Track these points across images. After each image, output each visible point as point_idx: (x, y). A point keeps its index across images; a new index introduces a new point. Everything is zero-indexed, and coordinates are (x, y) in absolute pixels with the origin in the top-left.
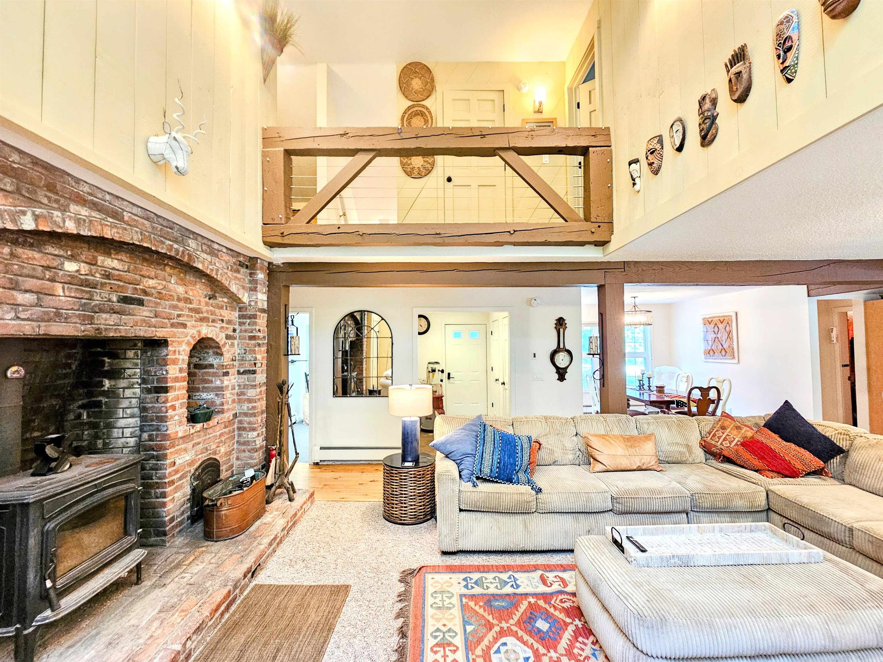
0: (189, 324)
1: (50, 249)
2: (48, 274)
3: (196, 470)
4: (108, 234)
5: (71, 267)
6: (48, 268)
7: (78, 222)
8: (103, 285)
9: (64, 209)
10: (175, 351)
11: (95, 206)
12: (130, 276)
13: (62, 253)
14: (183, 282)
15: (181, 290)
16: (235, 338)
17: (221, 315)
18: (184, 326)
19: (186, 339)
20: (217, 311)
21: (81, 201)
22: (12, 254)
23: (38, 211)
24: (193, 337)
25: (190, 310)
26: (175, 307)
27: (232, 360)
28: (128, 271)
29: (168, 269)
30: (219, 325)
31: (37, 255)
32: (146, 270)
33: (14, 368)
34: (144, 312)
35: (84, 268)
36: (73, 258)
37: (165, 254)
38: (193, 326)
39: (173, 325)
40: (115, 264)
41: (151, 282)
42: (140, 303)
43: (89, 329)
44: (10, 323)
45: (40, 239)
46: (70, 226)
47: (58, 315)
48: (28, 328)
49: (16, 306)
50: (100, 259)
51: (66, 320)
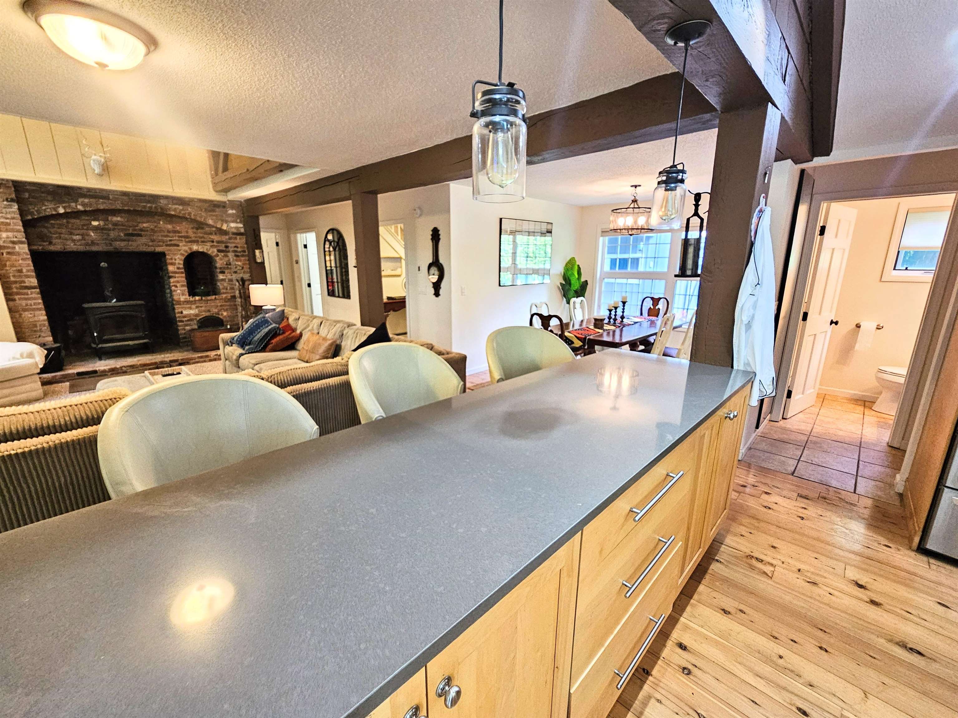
0: (181, 244)
1: (83, 218)
2: (85, 228)
3: (200, 319)
4: (101, 207)
5: (95, 223)
6: (84, 225)
7: (83, 205)
8: (113, 229)
9: (76, 202)
10: (171, 259)
12: (130, 224)
13: (89, 218)
14: (170, 222)
15: (170, 227)
16: (229, 252)
17: (210, 238)
18: (178, 246)
19: (179, 253)
20: (205, 236)
21: (84, 196)
22: (68, 222)
23: (64, 205)
24: (186, 252)
25: (179, 237)
26: (167, 236)
27: (227, 264)
28: (128, 221)
29: (156, 217)
30: (209, 244)
31: (78, 221)
32: (140, 219)
33: (103, 263)
34: (143, 240)
35: (102, 223)
36: (95, 220)
38: (184, 246)
39: (167, 245)
40: (119, 219)
41: (145, 225)
42: (140, 235)
43: (110, 248)
44: (72, 246)
45: (76, 214)
46: (80, 207)
47: (93, 243)
48: (81, 248)
49: (74, 241)
50: (110, 218)
51: (98, 244)
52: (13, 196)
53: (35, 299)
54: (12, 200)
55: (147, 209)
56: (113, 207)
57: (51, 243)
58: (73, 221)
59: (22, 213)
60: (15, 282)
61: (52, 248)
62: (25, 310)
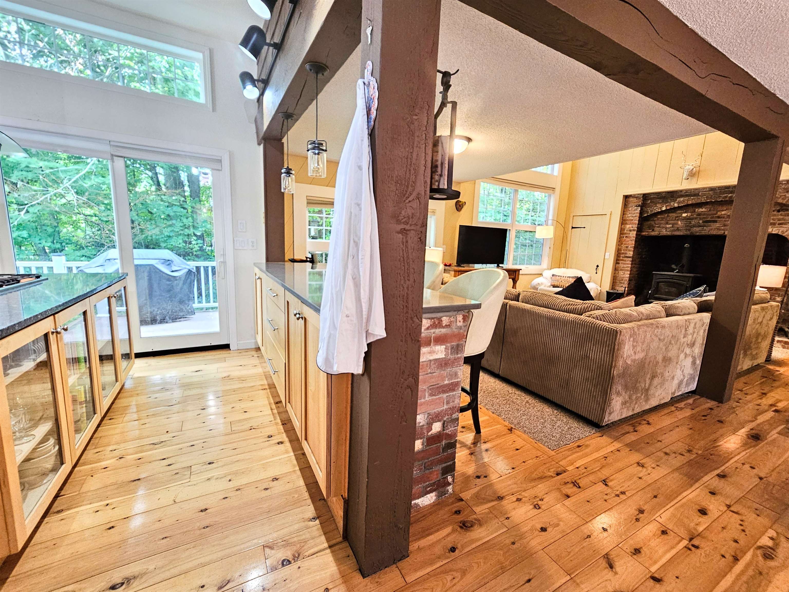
1: (678, 212)
2: (677, 219)
4: (690, 202)
5: (684, 215)
6: (677, 217)
7: (679, 203)
8: (696, 218)
9: (674, 201)
11: (687, 196)
13: (681, 211)
21: (682, 196)
22: (666, 216)
23: (666, 204)
28: (710, 211)
31: (673, 214)
32: (720, 208)
33: (687, 244)
34: (717, 225)
35: (689, 214)
36: (684, 213)
37: (722, 201)
40: (704, 210)
41: (723, 213)
42: (715, 222)
43: (688, 233)
44: (664, 232)
45: (674, 210)
46: (676, 205)
47: (678, 229)
48: (669, 233)
49: (666, 228)
50: (697, 210)
51: (680, 230)
52: (640, 203)
53: (628, 264)
54: (639, 206)
55: (727, 199)
56: (699, 201)
57: (653, 230)
58: (670, 215)
59: (641, 213)
60: (623, 253)
61: (653, 234)
62: (621, 270)
